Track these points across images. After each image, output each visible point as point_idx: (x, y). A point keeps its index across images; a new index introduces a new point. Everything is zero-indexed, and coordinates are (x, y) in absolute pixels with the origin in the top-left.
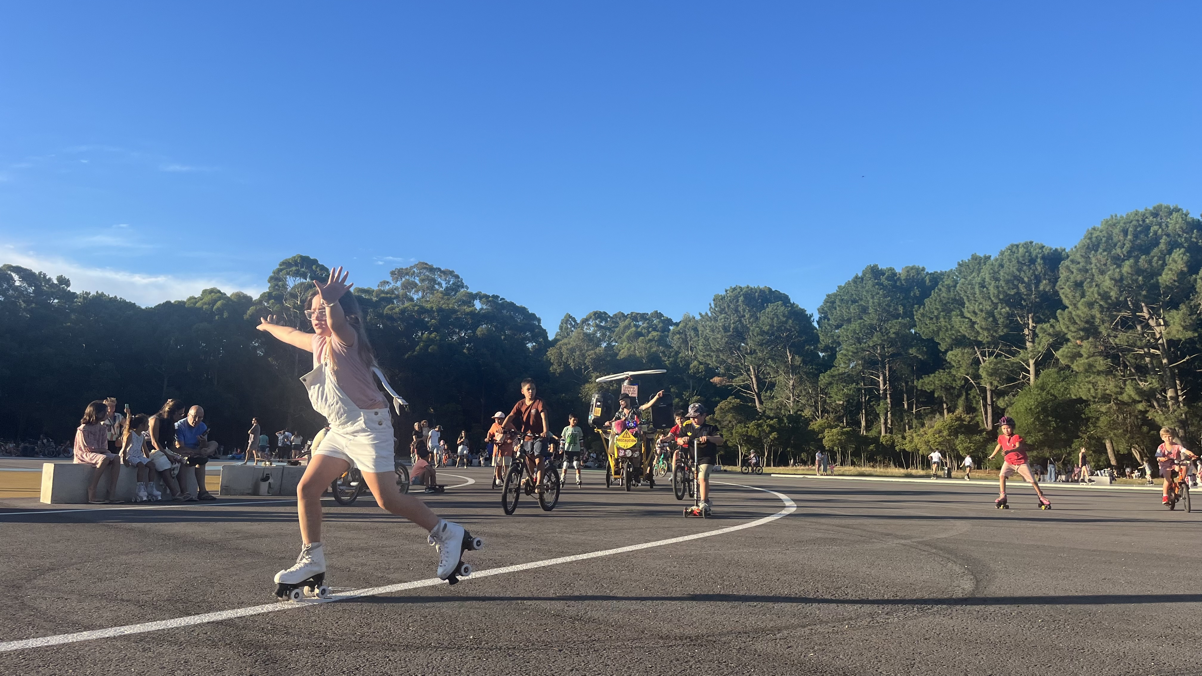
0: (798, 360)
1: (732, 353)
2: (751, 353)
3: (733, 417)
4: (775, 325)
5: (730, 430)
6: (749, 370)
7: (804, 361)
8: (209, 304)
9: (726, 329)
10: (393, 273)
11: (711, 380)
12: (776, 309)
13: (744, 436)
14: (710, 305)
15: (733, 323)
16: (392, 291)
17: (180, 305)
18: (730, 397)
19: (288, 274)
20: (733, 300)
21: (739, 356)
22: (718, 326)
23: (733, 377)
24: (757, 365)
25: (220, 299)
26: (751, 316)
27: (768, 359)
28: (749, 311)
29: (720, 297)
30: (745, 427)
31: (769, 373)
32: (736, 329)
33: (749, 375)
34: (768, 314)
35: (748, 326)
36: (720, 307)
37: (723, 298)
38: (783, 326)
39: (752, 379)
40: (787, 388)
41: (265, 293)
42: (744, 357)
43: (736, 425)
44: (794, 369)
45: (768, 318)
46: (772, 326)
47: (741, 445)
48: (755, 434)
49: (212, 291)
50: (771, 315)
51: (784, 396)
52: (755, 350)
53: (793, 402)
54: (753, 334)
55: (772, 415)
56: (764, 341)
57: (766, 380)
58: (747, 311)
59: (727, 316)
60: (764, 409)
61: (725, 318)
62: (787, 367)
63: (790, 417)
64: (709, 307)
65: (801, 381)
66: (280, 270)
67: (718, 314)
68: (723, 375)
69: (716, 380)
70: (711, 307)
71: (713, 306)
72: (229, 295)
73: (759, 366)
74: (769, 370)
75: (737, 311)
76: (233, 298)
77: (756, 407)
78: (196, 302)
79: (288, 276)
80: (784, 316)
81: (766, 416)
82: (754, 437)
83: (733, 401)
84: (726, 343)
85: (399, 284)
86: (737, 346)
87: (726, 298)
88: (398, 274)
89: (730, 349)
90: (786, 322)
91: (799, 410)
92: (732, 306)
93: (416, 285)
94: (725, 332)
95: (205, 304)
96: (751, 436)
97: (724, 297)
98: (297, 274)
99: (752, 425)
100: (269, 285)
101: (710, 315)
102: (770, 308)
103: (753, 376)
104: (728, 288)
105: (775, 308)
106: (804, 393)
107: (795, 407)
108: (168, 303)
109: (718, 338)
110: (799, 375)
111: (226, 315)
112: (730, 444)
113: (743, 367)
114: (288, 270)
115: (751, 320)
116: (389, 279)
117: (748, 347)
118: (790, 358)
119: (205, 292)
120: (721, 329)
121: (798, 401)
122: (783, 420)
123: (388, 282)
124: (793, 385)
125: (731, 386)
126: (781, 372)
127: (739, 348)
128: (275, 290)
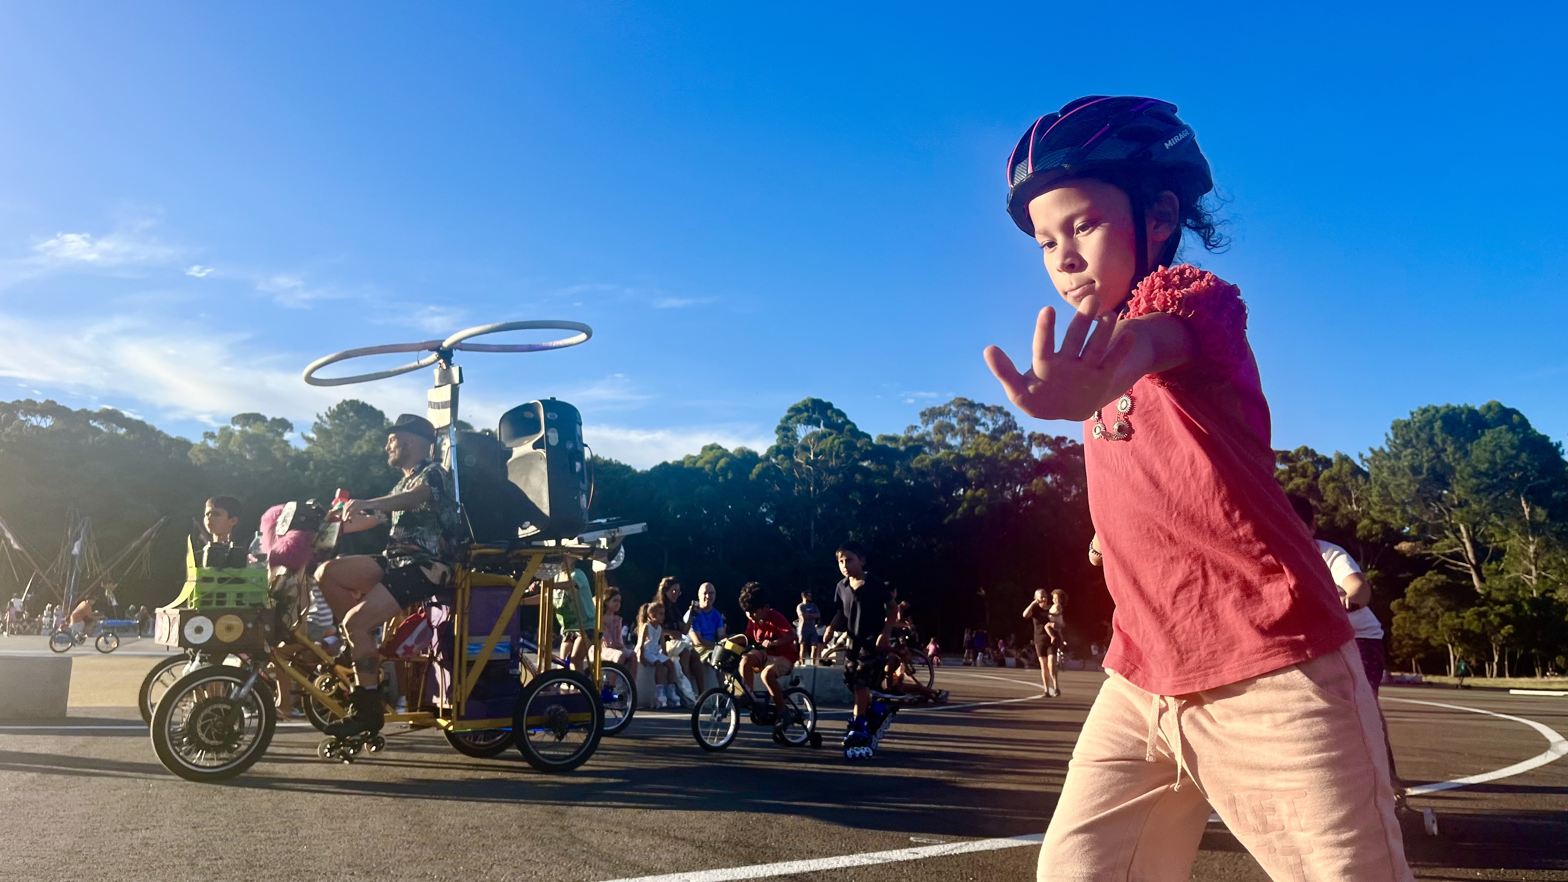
0: (1541, 514)
1: (1428, 506)
2: (1461, 505)
3: (1437, 601)
4: (1499, 461)
5: (1434, 623)
6: (1459, 530)
7: (1550, 516)
8: (711, 463)
9: (1415, 470)
10: (923, 414)
11: (1396, 547)
12: (1499, 437)
13: (1459, 630)
14: (1387, 435)
15: (1428, 461)
16: (922, 438)
17: (678, 467)
18: (1430, 572)
19: (799, 422)
20: (1425, 426)
21: (1440, 510)
22: (1401, 466)
23: (1432, 542)
24: (1471, 523)
25: (722, 456)
26: (1457, 449)
27: (1490, 514)
28: (1453, 442)
29: (1403, 424)
30: (1458, 617)
31: (1492, 535)
32: (1432, 470)
33: (1459, 539)
34: (1485, 445)
35: (1453, 464)
36: (1403, 439)
37: (1407, 425)
38: (1511, 462)
39: (1464, 544)
40: (1526, 557)
41: (772, 447)
42: (1449, 511)
43: (1443, 614)
44: (1535, 528)
45: (1485, 451)
46: (1493, 463)
47: (1453, 645)
48: (1475, 627)
49: (712, 447)
50: (1490, 447)
51: (1521, 569)
52: (1466, 501)
53: (1537, 578)
54: (1461, 476)
55: (1502, 598)
56: (1482, 487)
57: (1488, 546)
58: (1449, 442)
59: (1417, 452)
60: (1488, 589)
61: (1412, 454)
62: (1523, 524)
63: (1533, 602)
64: (1385, 438)
65: (1548, 546)
66: (789, 418)
67: (1401, 448)
68: (1414, 539)
69: (1404, 546)
70: (1388, 439)
71: (1391, 437)
72: (731, 450)
73: (1475, 525)
74: (1492, 530)
75: (1431, 442)
76: (736, 454)
77: (1474, 586)
78: (696, 462)
79: (798, 425)
80: (1513, 447)
81: (1492, 601)
82: (1473, 632)
83: (1433, 577)
84: (1418, 491)
85: (931, 428)
86: (1436, 495)
87: (1412, 424)
88: (930, 414)
89: (1425, 499)
90: (1517, 457)
91: (1547, 591)
92: (1423, 436)
93: (952, 428)
94: (1414, 475)
95: (707, 462)
96: (1468, 631)
97: (1409, 423)
98: (809, 422)
99: (1469, 614)
100: (777, 437)
101: (1387, 450)
102: (1488, 436)
103: (1465, 540)
104: (1415, 410)
105: (1496, 436)
106: (1554, 564)
107: (1541, 585)
108: (665, 464)
109: (1403, 484)
110: (1543, 537)
111: (730, 476)
112: (1433, 643)
113: (1448, 526)
114: (799, 417)
115: (1457, 456)
116: (918, 422)
117: (1454, 497)
118: (1527, 511)
119: (705, 449)
120: (1407, 471)
121: (1545, 577)
122: (1522, 607)
123: (916, 427)
124: (1535, 553)
125: (1430, 555)
126: (1513, 532)
127: (1439, 498)
128: (783, 442)
